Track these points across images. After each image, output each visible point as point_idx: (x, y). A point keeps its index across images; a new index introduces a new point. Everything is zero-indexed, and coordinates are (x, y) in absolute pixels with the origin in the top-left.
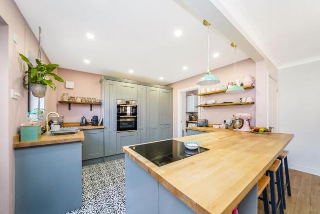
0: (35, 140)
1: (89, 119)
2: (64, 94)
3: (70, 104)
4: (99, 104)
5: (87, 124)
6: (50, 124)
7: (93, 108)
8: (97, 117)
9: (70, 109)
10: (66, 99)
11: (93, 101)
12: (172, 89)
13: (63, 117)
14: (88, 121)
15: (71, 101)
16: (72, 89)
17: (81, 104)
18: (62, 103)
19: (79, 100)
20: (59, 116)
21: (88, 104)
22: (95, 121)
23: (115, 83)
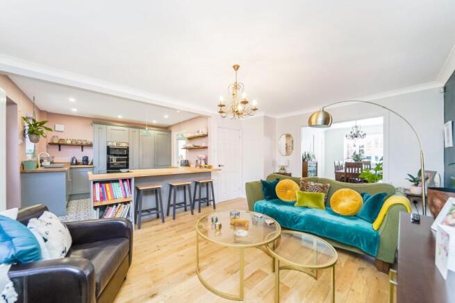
0: (34, 169)
1: (80, 160)
2: (54, 137)
3: (60, 145)
4: (90, 145)
5: (77, 163)
6: (41, 162)
7: (84, 149)
8: (87, 158)
9: (60, 150)
10: (56, 141)
11: (84, 143)
12: (170, 132)
13: (53, 157)
14: (78, 161)
15: (61, 142)
16: (62, 132)
17: (71, 145)
18: (52, 144)
19: (69, 142)
20: (49, 156)
21: (78, 145)
22: (86, 161)
23: (104, 127)
